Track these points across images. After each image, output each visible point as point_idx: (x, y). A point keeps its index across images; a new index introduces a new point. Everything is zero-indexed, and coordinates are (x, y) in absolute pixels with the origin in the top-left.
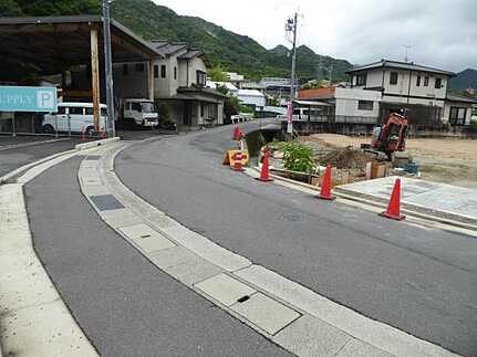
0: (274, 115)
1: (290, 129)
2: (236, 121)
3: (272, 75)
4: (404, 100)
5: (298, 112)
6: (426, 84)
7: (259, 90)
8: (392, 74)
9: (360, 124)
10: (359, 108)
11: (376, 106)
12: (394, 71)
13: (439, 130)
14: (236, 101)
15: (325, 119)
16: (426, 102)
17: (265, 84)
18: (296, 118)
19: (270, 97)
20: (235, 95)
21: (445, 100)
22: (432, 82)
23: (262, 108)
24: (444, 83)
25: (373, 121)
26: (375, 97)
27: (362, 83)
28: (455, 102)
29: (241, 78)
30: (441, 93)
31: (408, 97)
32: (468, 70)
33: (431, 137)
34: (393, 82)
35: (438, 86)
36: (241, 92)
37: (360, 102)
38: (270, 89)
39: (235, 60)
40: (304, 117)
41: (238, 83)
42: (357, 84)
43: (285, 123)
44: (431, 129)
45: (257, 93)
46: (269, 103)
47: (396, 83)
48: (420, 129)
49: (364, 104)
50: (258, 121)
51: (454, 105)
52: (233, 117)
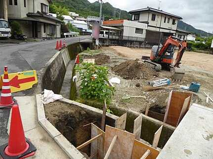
0: (90, 34)
1: (97, 42)
2: (67, 36)
3: (92, 15)
4: (158, 30)
5: (102, 33)
6: (168, 22)
7: (85, 21)
8: (153, 15)
9: (136, 41)
10: (136, 32)
11: (144, 32)
12: (154, 13)
14: (71, 26)
15: (117, 37)
16: (168, 31)
17: (89, 19)
18: (101, 36)
19: (91, 25)
20: (71, 22)
21: (176, 31)
22: (171, 21)
23: (86, 30)
24: (176, 22)
25: (143, 40)
26: (144, 27)
27: (137, 19)
28: (180, 32)
29: (78, 15)
30: (175, 27)
31: (160, 28)
34: (153, 19)
35: (174, 23)
36: (75, 21)
37: (137, 29)
38: (91, 21)
39: (75, 7)
40: (106, 36)
41: (75, 17)
42: (135, 20)
43: (94, 39)
45: (84, 22)
46: (90, 28)
49: (138, 30)
50: (81, 37)
51: (180, 34)
52: (65, 34)
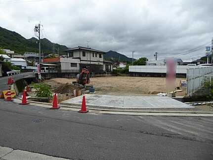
0: (32, 70)
1: (40, 77)
2: (10, 74)
3: (30, 51)
4: (89, 63)
5: (43, 69)
6: (96, 56)
7: (23, 58)
8: (83, 52)
9: (73, 73)
10: (71, 66)
11: (78, 65)
12: (84, 51)
13: (103, 73)
14: (10, 64)
15: (56, 71)
16: (97, 63)
17: (27, 55)
18: (42, 71)
19: (29, 62)
20: (9, 61)
21: (103, 62)
22: (98, 55)
23: (25, 67)
24: (102, 56)
25: (78, 71)
26: (77, 61)
27: (71, 56)
28: (107, 63)
29: (13, 52)
30: (102, 60)
31: (90, 61)
32: (111, 51)
33: (100, 76)
34: (84, 55)
35: (100, 57)
36: (13, 59)
37: (71, 63)
38: (29, 58)
39: (9, 43)
40: (47, 71)
41: (11, 55)
42: (70, 56)
43: (37, 75)
44: (100, 73)
45: (22, 60)
46: (29, 64)
47: (85, 56)
48: (96, 74)
49: (73, 65)
50: (23, 74)
51: (107, 64)
52: (8, 73)
